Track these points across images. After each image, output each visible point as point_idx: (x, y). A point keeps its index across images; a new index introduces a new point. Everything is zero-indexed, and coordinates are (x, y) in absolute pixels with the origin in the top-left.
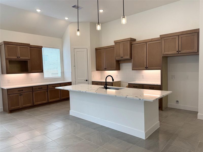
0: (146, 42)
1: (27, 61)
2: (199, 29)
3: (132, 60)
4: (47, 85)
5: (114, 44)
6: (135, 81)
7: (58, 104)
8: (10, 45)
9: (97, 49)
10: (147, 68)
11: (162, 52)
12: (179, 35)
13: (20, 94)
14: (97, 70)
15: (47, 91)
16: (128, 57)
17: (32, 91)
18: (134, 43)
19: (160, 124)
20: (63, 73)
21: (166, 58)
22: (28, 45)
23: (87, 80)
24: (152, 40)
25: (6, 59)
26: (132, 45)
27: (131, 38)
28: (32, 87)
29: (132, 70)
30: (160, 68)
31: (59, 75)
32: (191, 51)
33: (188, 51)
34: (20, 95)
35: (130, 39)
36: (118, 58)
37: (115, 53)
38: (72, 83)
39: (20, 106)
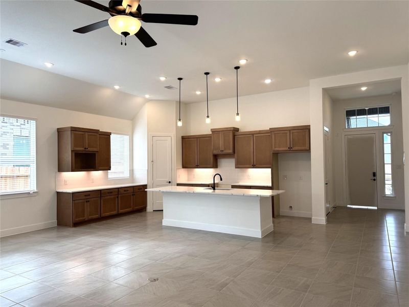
0: (253, 134)
1: (95, 154)
2: (310, 126)
3: (236, 155)
4: (118, 188)
5: (211, 133)
6: (238, 182)
7: (132, 216)
8: (77, 132)
9: (183, 138)
10: (254, 166)
11: (272, 147)
12: (290, 130)
13: (86, 200)
14: (184, 167)
15: (118, 197)
16: (231, 151)
17: (100, 196)
18: (237, 133)
19: (274, 226)
20: (132, 171)
21: (276, 155)
22: (97, 131)
23: (170, 182)
24: (260, 132)
25: (72, 151)
26: (236, 137)
27: (234, 128)
28: (100, 191)
29: (236, 168)
30: (270, 166)
31: (127, 175)
32: (303, 148)
33: (300, 148)
34: (87, 202)
35: (232, 129)
36: (216, 152)
37: (212, 144)
38: (148, 187)
39: (86, 218)
